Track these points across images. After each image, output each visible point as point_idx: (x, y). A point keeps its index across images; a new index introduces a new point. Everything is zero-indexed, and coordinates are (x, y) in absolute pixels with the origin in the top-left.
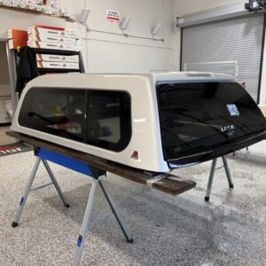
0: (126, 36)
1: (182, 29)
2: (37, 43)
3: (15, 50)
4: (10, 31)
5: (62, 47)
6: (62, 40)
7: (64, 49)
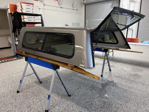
0: (61, 8)
1: (85, 5)
2: (21, 10)
3: (11, 14)
4: (9, 5)
5: (33, 12)
6: (33, 9)
7: (34, 13)
